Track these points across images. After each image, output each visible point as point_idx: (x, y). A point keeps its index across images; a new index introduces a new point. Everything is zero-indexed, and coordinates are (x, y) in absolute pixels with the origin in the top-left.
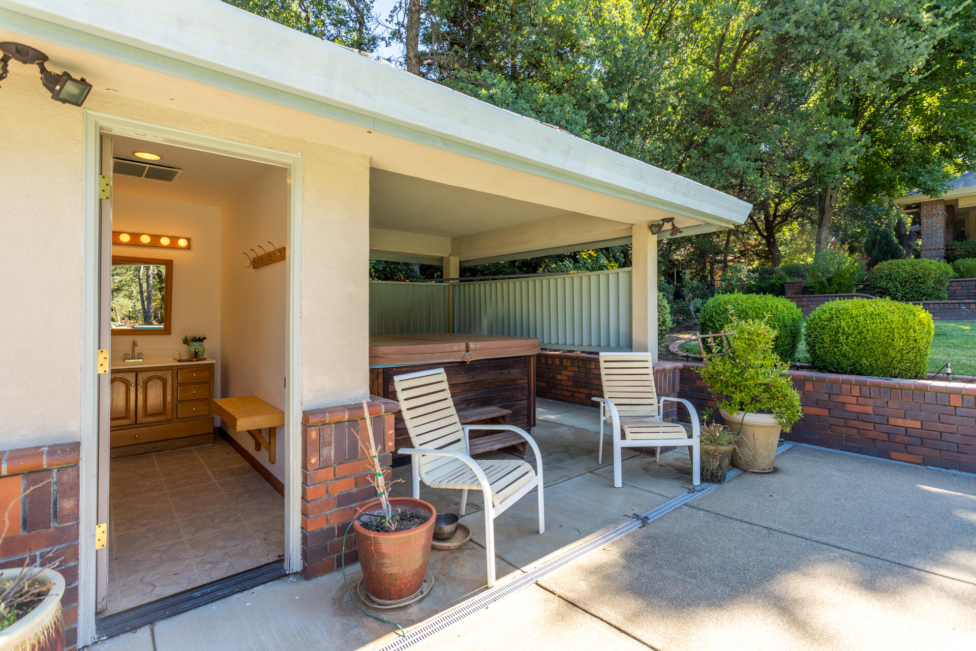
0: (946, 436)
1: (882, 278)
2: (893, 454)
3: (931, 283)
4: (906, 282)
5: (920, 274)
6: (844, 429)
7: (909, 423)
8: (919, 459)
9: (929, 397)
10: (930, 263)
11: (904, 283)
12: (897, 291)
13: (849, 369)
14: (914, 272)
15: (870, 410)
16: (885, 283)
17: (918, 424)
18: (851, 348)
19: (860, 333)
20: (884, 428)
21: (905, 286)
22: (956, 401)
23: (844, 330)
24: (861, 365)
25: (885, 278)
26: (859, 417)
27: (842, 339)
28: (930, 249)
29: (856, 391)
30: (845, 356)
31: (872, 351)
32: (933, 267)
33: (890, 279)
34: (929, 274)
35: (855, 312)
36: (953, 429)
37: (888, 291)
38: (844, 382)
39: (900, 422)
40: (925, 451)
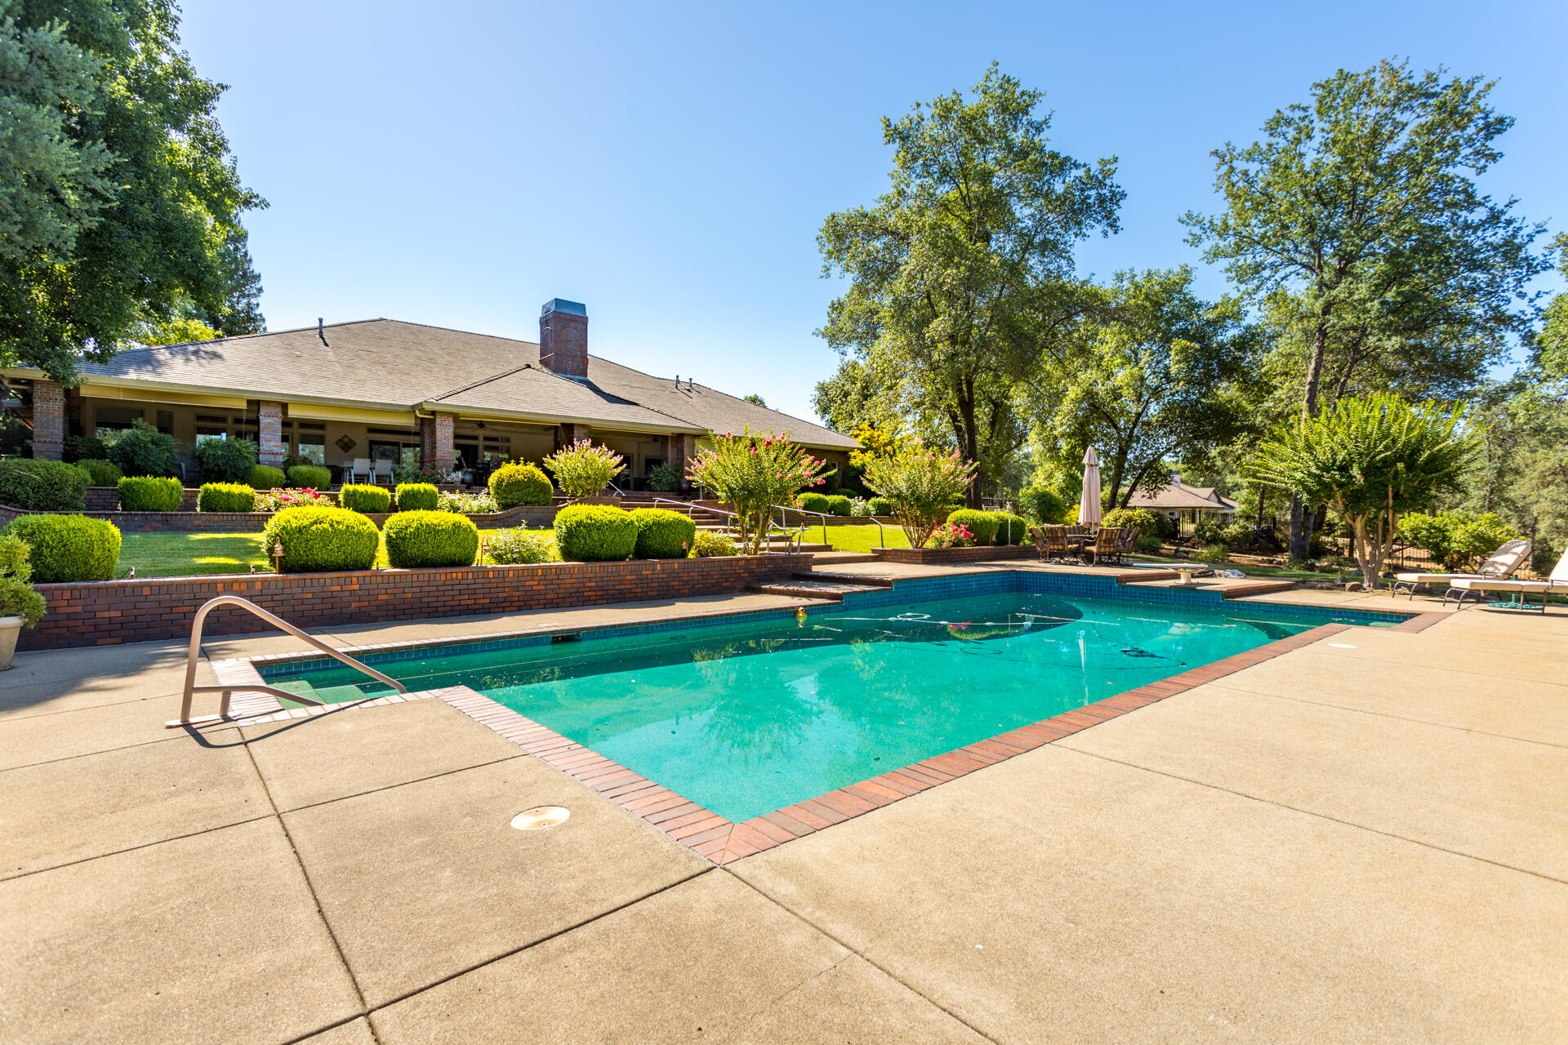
0: (140, 619)
1: (8, 480)
2: (99, 641)
3: (69, 490)
4: (39, 487)
5: (57, 480)
6: (56, 631)
7: (113, 614)
8: (120, 640)
9: (128, 591)
10: (67, 468)
11: (37, 488)
12: (27, 498)
13: (52, 579)
14: (50, 477)
15: (79, 609)
16: (12, 488)
17: (119, 614)
18: (55, 560)
19: (64, 546)
20: (92, 622)
21: (38, 492)
22: (146, 591)
23: (48, 543)
24: (64, 574)
25: (12, 480)
26: (69, 617)
27: (46, 552)
28: (45, 442)
29: (67, 595)
30: (48, 567)
31: (75, 561)
32: (70, 472)
33: (19, 483)
34: (67, 481)
35: (57, 527)
36: (143, 612)
37: (16, 497)
38: (56, 589)
39: (106, 614)
40: (124, 632)
